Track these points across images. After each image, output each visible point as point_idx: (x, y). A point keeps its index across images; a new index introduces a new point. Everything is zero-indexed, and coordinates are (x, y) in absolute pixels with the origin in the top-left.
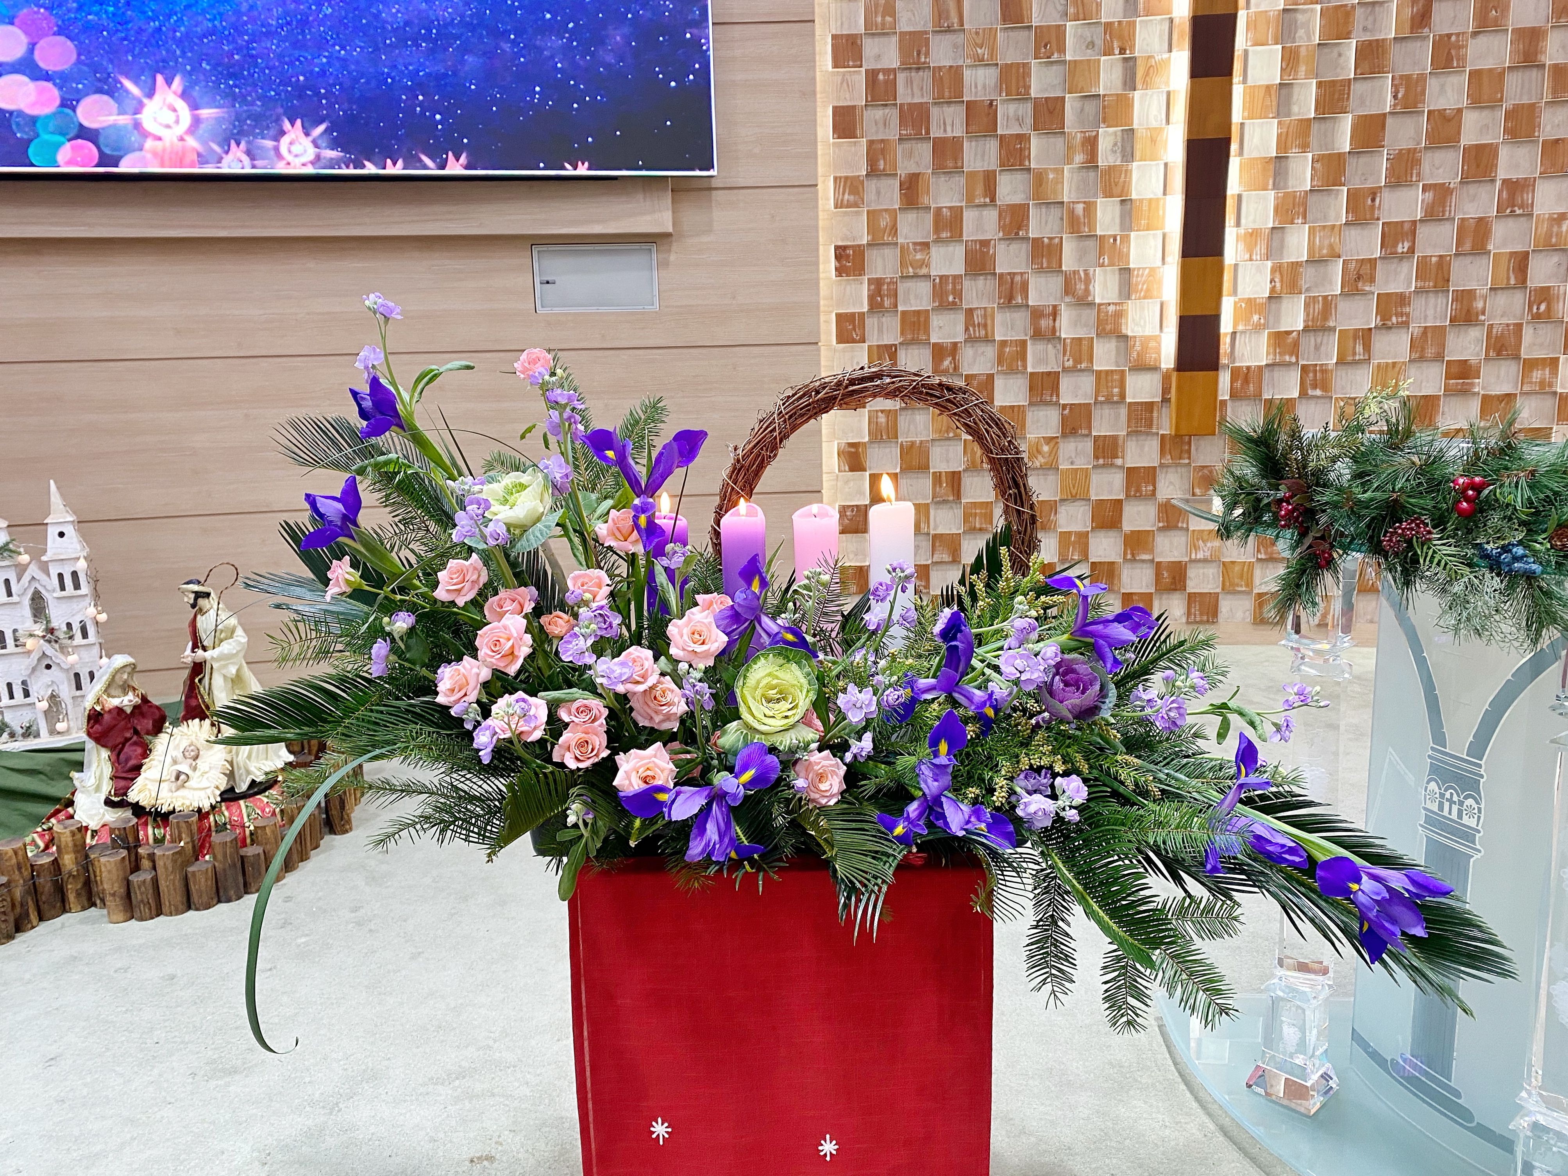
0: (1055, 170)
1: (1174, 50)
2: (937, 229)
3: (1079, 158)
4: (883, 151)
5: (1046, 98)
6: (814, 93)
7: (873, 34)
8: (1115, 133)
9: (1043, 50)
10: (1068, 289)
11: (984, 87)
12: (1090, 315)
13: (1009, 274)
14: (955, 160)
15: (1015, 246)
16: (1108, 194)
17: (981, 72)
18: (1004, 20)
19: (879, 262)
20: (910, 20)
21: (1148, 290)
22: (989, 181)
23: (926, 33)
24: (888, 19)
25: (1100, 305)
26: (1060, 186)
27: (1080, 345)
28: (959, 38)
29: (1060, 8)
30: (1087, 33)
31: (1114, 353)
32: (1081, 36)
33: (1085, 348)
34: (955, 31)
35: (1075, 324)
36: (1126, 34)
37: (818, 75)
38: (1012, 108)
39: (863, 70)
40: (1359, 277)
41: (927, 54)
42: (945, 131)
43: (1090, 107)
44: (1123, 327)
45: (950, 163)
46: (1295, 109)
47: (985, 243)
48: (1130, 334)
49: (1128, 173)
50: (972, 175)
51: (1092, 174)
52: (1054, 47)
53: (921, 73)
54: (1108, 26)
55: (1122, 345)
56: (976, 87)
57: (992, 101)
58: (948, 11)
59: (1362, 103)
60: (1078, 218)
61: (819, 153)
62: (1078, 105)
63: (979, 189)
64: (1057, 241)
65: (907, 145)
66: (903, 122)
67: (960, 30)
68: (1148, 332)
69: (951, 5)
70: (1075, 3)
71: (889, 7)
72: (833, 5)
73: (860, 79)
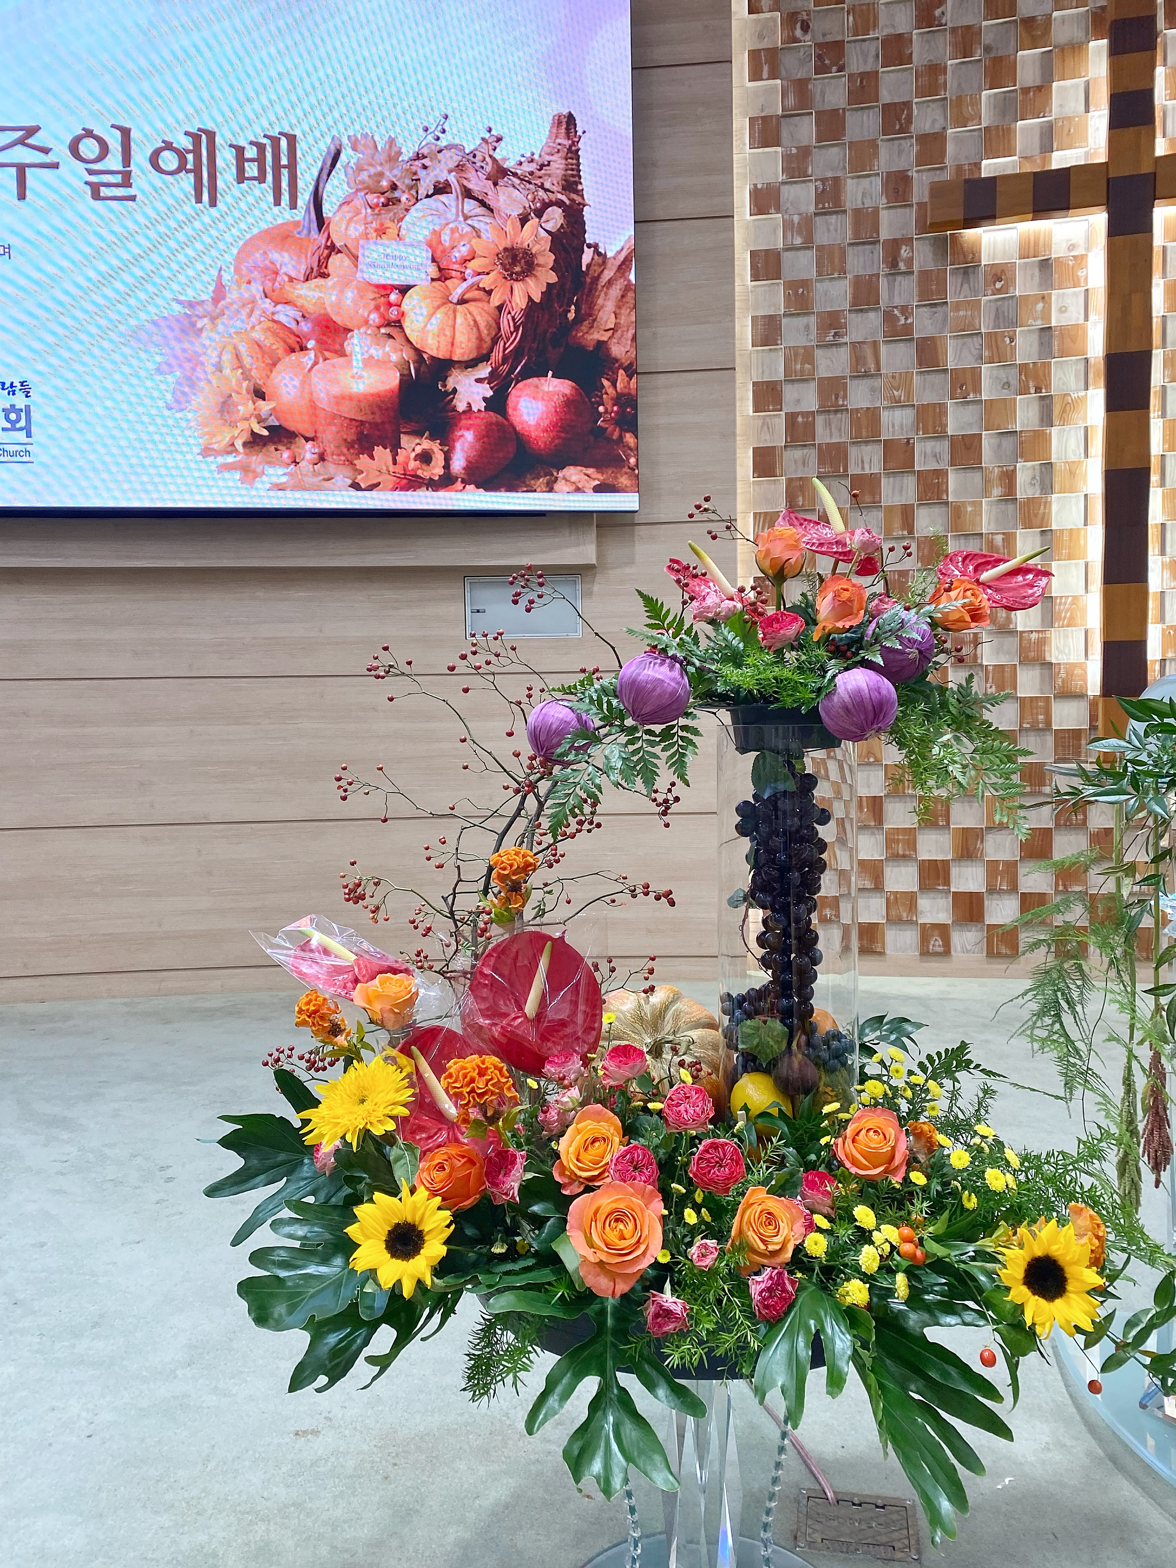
0: (973, 503)
1: (1090, 388)
3: (997, 491)
4: (802, 489)
5: (963, 436)
6: (734, 434)
7: (793, 381)
8: (1034, 466)
9: (959, 391)
11: (902, 425)
12: (1013, 643)
14: (873, 494)
16: (1028, 525)
17: (898, 413)
18: (920, 364)
20: (828, 366)
21: (1072, 618)
22: (907, 515)
23: (844, 378)
24: (807, 366)
25: (1022, 633)
26: (978, 518)
27: (1003, 672)
28: (878, 383)
29: (975, 352)
30: (1003, 374)
31: (1038, 680)
32: (997, 378)
33: (1007, 675)
34: (872, 376)
35: (998, 651)
36: (1041, 373)
37: (739, 420)
38: (929, 446)
39: (783, 413)
41: (845, 397)
42: (863, 468)
43: (1008, 443)
44: (1047, 654)
45: (868, 498)
47: (903, 574)
48: (1054, 661)
49: (1047, 504)
50: (889, 509)
51: (1011, 507)
52: (970, 387)
53: (839, 415)
54: (1023, 367)
55: (1046, 672)
56: (893, 427)
57: (908, 439)
58: (864, 359)
60: (997, 548)
61: (739, 491)
62: (994, 441)
63: (897, 522)
66: (821, 461)
67: (876, 375)
68: (1073, 659)
69: (868, 351)
70: (990, 347)
71: (808, 356)
72: (754, 356)
73: (780, 423)
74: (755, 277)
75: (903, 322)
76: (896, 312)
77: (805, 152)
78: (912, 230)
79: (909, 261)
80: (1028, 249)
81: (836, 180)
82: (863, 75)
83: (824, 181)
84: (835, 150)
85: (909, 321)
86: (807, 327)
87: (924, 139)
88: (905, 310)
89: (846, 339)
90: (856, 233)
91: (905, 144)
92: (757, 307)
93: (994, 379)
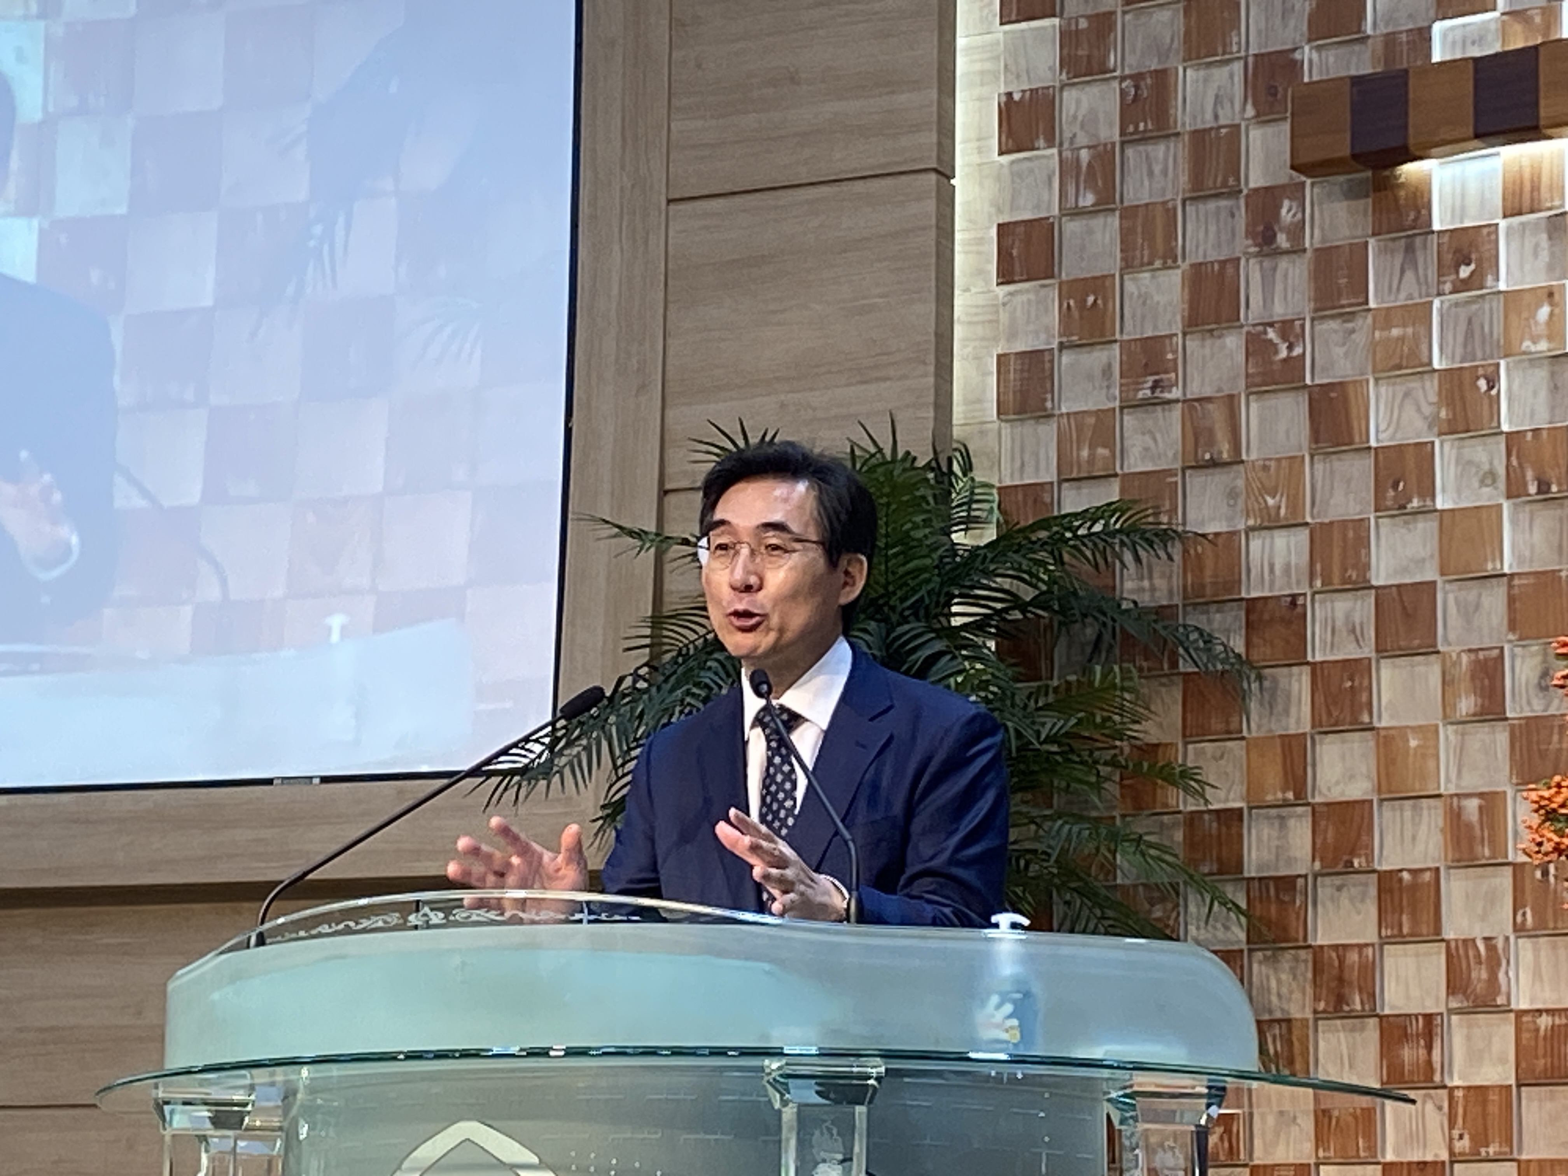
5: (1399, 586)
7: (1073, 481)
9: (1391, 493)
10: (1456, 978)
11: (1287, 568)
13: (1335, 947)
14: (1227, 715)
15: (1348, 888)
17: (1278, 540)
18: (1315, 440)
20: (1147, 449)
22: (1294, 756)
23: (1173, 472)
24: (1102, 451)
25: (1520, 1014)
26: (1431, 764)
27: (1485, 1103)
28: (1237, 478)
29: (1427, 410)
30: (1476, 455)
32: (1467, 462)
33: (1493, 1109)
34: (1225, 464)
35: (1477, 1056)
36: (1548, 452)
41: (1172, 513)
43: (1488, 601)
45: (1216, 723)
47: (1287, 883)
50: (1261, 744)
51: (1494, 737)
52: (1413, 484)
54: (1512, 438)
56: (1272, 570)
57: (1294, 597)
58: (1211, 431)
60: (1469, 826)
62: (1465, 595)
63: (1274, 774)
64: (1427, 876)
67: (1234, 463)
69: (1218, 418)
70: (1449, 400)
71: (1103, 429)
72: (1004, 434)
74: (1006, 276)
75: (1283, 354)
76: (1271, 334)
77: (1101, 24)
78: (1295, 170)
79: (1297, 231)
80: (1521, 197)
81: (1160, 75)
83: (1137, 78)
84: (1164, 16)
85: (1297, 351)
88: (1288, 329)
89: (1176, 393)
90: (1198, 179)
92: (1012, 335)
93: (1465, 464)
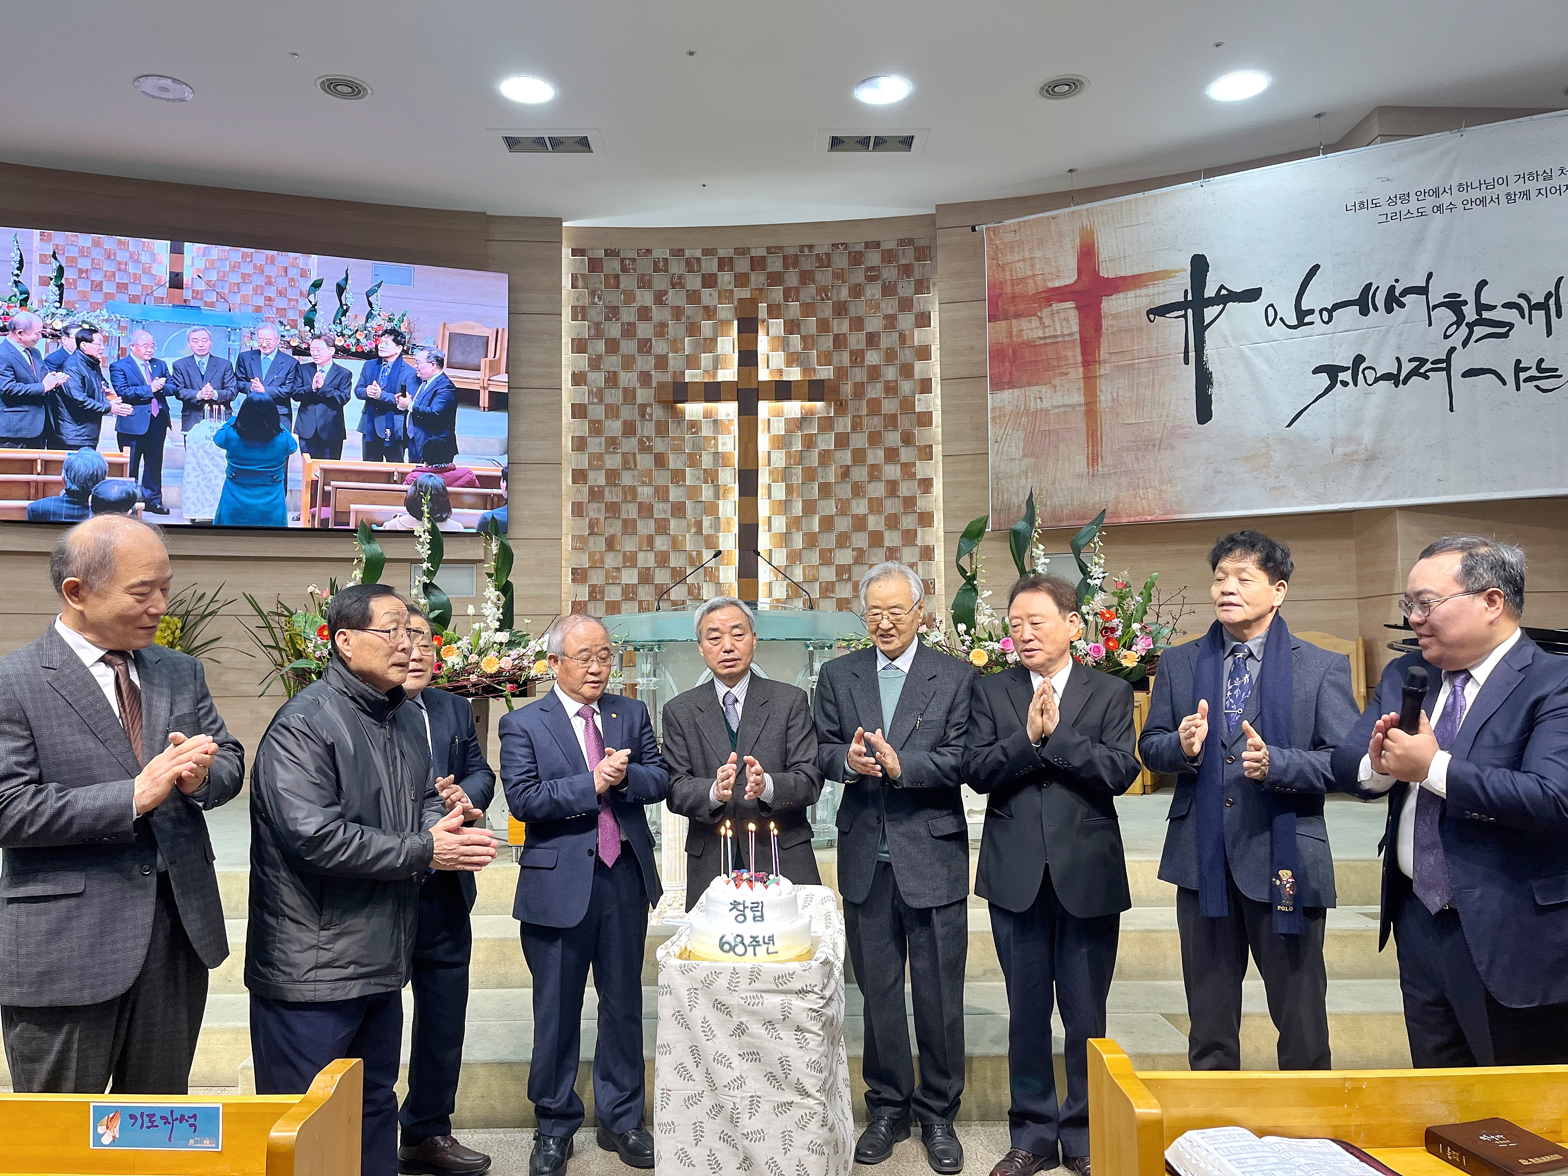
0: (682, 535)
2: (624, 562)
3: (693, 530)
4: (597, 524)
5: (676, 502)
6: (561, 497)
7: (593, 470)
9: (675, 480)
10: (690, 593)
11: (647, 495)
13: (661, 584)
14: (633, 529)
15: (663, 571)
16: (708, 548)
17: (645, 489)
18: (656, 465)
19: (595, 576)
20: (611, 463)
22: (650, 540)
23: (619, 469)
24: (600, 463)
26: (684, 542)
28: (636, 473)
29: (683, 461)
30: (696, 473)
34: (633, 469)
36: (714, 474)
37: (564, 487)
38: (661, 505)
39: (587, 485)
40: (827, 590)
41: (619, 479)
42: (628, 515)
43: (699, 506)
45: (630, 531)
46: (794, 511)
47: (648, 569)
49: (717, 538)
50: (641, 537)
51: (700, 538)
52: (680, 478)
53: (616, 488)
54: (707, 470)
56: (643, 495)
57: (651, 502)
58: (629, 461)
59: (824, 510)
60: (694, 558)
61: (563, 524)
62: (693, 505)
63: (645, 544)
64: (683, 569)
65: (610, 521)
66: (607, 510)
67: (635, 469)
69: (631, 458)
70: (689, 459)
71: (600, 457)
72: (573, 456)
73: (585, 490)
74: (573, 417)
76: (644, 439)
77: (599, 357)
78: (652, 401)
79: (651, 415)
80: (707, 415)
81: (615, 372)
82: (628, 324)
83: (609, 372)
84: (615, 357)
85: (651, 444)
86: (600, 443)
87: (657, 357)
88: (648, 438)
89: (619, 450)
90: (625, 399)
91: (650, 358)
92: (574, 432)
93: (693, 475)
